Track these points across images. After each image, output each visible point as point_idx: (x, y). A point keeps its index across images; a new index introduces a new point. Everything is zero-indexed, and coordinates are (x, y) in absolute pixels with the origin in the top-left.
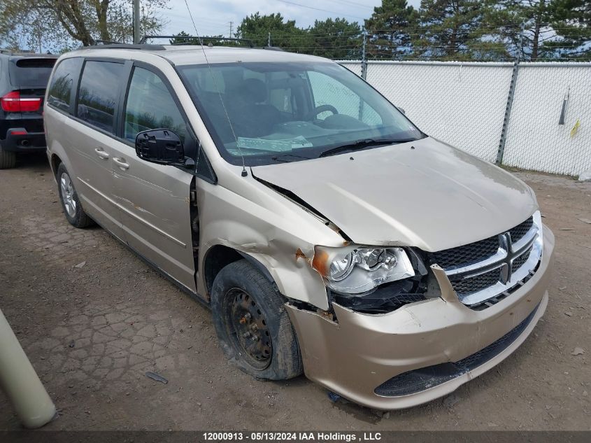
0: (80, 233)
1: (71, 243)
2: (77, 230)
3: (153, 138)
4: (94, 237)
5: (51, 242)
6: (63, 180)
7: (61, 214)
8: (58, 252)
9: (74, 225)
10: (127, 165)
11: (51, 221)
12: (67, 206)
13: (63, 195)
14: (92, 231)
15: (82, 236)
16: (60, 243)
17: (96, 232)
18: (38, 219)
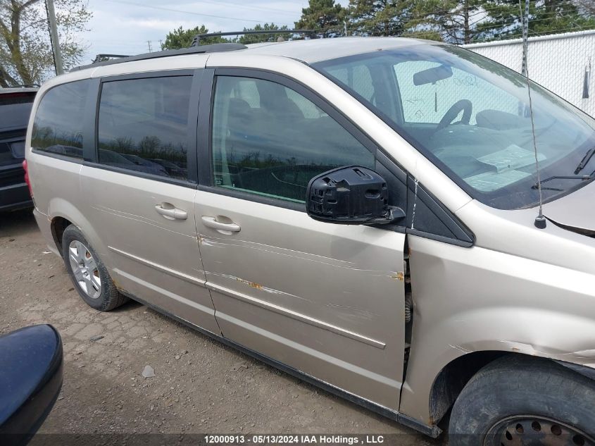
0: (112, 319)
1: (108, 338)
2: (104, 314)
3: (343, 183)
4: (135, 322)
5: (81, 342)
6: (74, 250)
7: (69, 293)
8: (97, 356)
9: (100, 308)
10: (235, 226)
11: (61, 307)
12: (83, 285)
13: (75, 270)
14: (125, 313)
15: (117, 324)
16: (93, 341)
17: (133, 313)
18: (40, 306)
